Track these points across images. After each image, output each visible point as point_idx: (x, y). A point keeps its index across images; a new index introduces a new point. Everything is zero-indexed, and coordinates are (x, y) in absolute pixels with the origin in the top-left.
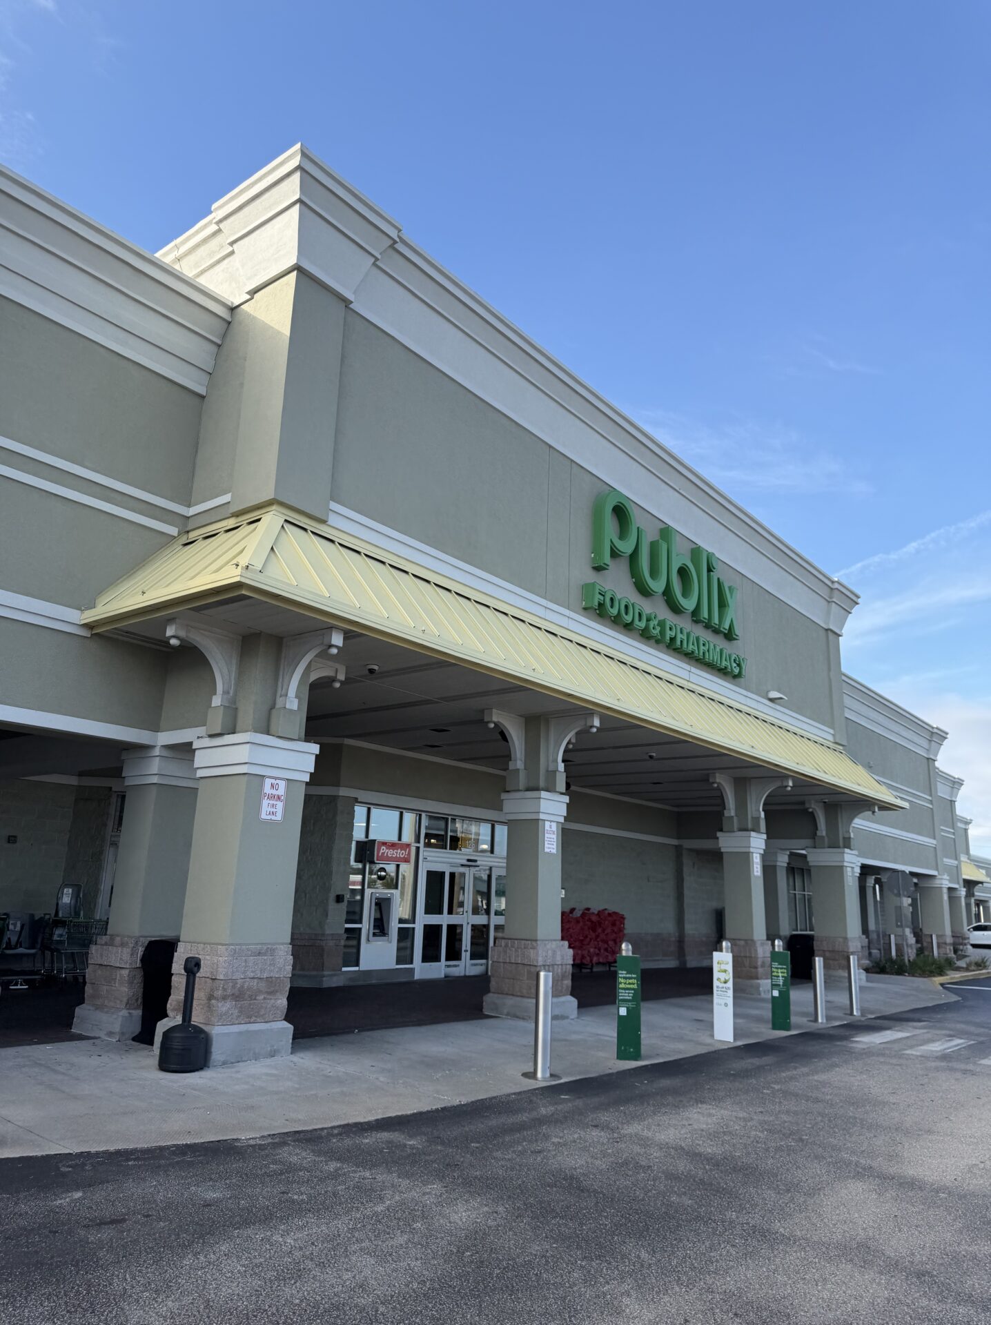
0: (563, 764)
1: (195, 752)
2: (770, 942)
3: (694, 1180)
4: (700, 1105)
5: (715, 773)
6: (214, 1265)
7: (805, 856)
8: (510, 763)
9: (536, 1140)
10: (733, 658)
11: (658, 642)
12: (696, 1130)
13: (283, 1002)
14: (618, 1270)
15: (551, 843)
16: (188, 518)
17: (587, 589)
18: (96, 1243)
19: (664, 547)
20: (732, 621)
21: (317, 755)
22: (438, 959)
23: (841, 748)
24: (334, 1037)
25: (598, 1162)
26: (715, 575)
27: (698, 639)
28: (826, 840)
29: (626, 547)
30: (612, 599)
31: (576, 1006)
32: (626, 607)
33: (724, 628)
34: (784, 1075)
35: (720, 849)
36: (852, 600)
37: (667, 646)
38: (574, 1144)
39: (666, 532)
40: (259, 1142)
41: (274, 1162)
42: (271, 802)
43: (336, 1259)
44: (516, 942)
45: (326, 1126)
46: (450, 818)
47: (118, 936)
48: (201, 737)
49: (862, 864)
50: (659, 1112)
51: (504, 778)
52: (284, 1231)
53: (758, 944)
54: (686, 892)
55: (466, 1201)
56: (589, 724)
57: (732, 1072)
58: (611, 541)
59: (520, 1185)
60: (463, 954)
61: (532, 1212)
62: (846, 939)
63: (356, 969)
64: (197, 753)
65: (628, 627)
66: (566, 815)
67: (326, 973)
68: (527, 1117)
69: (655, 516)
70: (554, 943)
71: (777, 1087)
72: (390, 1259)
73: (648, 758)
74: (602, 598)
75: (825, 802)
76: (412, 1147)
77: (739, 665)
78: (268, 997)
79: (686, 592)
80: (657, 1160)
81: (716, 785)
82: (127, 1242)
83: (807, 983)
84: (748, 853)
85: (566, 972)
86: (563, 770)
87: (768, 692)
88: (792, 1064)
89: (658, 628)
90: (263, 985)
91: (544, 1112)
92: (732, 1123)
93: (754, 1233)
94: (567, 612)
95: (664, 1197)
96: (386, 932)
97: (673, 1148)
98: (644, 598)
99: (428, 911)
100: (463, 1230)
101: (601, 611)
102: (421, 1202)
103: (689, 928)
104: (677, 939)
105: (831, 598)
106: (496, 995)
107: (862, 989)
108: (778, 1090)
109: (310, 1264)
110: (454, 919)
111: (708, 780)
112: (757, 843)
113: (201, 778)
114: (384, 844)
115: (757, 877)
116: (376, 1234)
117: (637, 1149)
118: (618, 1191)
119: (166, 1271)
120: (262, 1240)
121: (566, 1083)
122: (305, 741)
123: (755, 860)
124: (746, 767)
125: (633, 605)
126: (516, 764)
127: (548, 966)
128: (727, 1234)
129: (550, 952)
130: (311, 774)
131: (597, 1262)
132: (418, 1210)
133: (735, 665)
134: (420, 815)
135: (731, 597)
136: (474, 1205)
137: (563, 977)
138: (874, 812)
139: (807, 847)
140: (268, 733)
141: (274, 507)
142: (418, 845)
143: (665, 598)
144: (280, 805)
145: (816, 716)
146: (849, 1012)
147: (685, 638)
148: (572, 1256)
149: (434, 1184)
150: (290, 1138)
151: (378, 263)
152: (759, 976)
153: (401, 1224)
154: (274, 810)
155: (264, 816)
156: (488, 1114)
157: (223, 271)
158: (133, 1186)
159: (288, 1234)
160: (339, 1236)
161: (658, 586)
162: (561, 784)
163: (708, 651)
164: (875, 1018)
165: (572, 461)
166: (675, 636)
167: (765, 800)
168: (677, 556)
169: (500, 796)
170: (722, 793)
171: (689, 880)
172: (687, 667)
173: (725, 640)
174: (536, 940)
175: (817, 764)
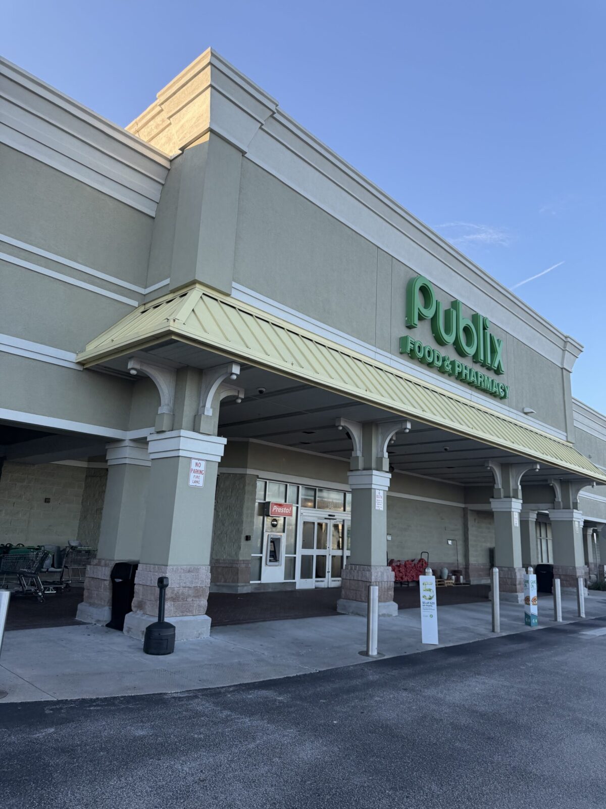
0: (387, 454)
1: (148, 443)
2: (524, 569)
3: (472, 731)
4: (477, 676)
5: (488, 460)
6: (130, 786)
7: (547, 515)
8: (353, 452)
9: (365, 699)
10: (500, 386)
11: (450, 375)
12: (474, 694)
13: (204, 602)
14: (415, 799)
15: (379, 503)
16: (145, 295)
17: (403, 341)
18: (54, 767)
19: (454, 313)
20: (499, 361)
21: (225, 445)
22: (310, 577)
23: (571, 445)
24: (240, 626)
25: (405, 716)
26: (488, 332)
27: (477, 373)
28: (561, 504)
29: (429, 313)
30: (419, 347)
31: (397, 608)
32: (429, 352)
33: (494, 367)
34: (534, 656)
35: (492, 510)
36: (579, 349)
37: (457, 378)
38: (390, 702)
39: (455, 304)
40: (179, 695)
41: (187, 710)
42: (196, 475)
43: (215, 784)
44: (358, 566)
45: (225, 685)
46: (317, 488)
47: (103, 559)
48: (153, 434)
49: (585, 520)
50: (449, 680)
51: (349, 463)
52: (183, 761)
53: (516, 571)
54: (470, 537)
55: (312, 742)
56: (403, 427)
57: (499, 654)
58: (419, 309)
59: (350, 731)
60: (327, 574)
61: (357, 751)
62: (574, 568)
63: (259, 582)
64: (150, 443)
65: (430, 365)
66: (389, 486)
67: (239, 584)
68: (359, 682)
69: (447, 293)
70: (382, 567)
71: (530, 665)
72: (253, 785)
73: (443, 450)
74: (413, 346)
75: (561, 480)
76: (280, 702)
77: (504, 390)
78: (194, 599)
79: (469, 343)
80: (447, 715)
81: (489, 468)
82: (75, 766)
83: (549, 596)
84: (510, 512)
85: (390, 586)
86: (387, 457)
87: (523, 409)
88: (540, 649)
89: (450, 366)
90: (191, 592)
91: (371, 679)
92: (499, 689)
93: (514, 772)
94: (389, 355)
95: (450, 743)
96: (277, 559)
97: (457, 706)
98: (441, 347)
99: (304, 547)
100: (307, 764)
101: (411, 354)
102: (281, 742)
103: (472, 560)
104: (464, 567)
105: (565, 347)
106: (345, 600)
107: (586, 599)
108: (531, 667)
109: (197, 787)
110: (321, 552)
111: (483, 466)
112: (517, 505)
113: (152, 459)
114: (276, 504)
115: (516, 527)
116: (246, 765)
117: (433, 707)
118: (418, 737)
119: (97, 789)
120: (167, 768)
121: (387, 659)
122: (218, 436)
123: (515, 516)
124: (511, 456)
125: (433, 350)
126: (356, 453)
127: (379, 582)
128: (495, 772)
129: (380, 573)
130: (222, 457)
131: (401, 792)
132: (278, 748)
133: (502, 390)
134: (298, 487)
135: (499, 346)
136: (317, 745)
137: (388, 589)
138: (593, 486)
139: (549, 509)
140: (194, 430)
141: (197, 286)
142: (297, 505)
143: (455, 347)
144: (202, 477)
145: (555, 425)
146: (577, 615)
147: (468, 372)
148: (382, 787)
149: (291, 729)
150: (200, 694)
151: (263, 127)
152: (518, 590)
153: (265, 758)
154: (198, 480)
155: (191, 483)
156: (334, 680)
157: (165, 136)
158: (89, 725)
159: (186, 763)
160: (221, 765)
161: (450, 339)
162: (386, 465)
163: (484, 381)
164: (596, 619)
165: (392, 257)
166: (462, 372)
167: (521, 479)
168: (463, 319)
169: (347, 473)
170: (493, 474)
171: (472, 531)
172: (470, 391)
173: (495, 374)
174: (370, 566)
175: (556, 455)
